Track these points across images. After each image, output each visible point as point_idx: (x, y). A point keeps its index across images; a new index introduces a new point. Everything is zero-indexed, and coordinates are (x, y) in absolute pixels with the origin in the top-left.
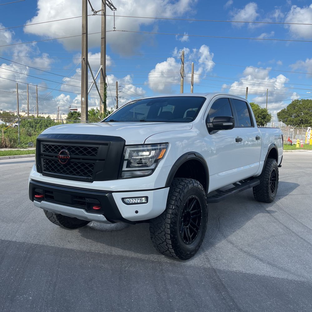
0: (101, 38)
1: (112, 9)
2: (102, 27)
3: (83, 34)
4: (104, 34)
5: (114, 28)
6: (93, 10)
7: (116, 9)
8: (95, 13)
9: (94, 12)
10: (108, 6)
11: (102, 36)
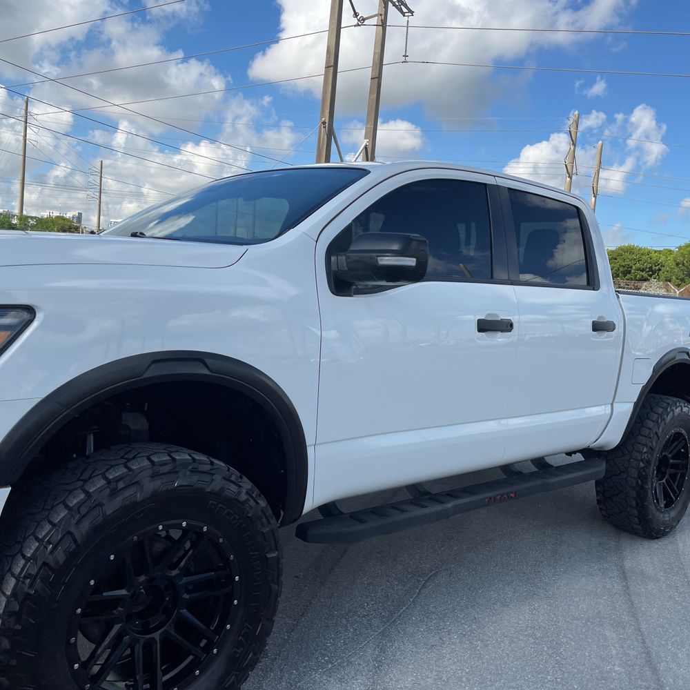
0: (372, 79)
1: (403, 14)
2: (375, 53)
3: (327, 67)
4: (378, 70)
5: (405, 56)
6: (356, 15)
7: (412, 12)
8: (362, 21)
9: (359, 20)
10: (394, 5)
11: (374, 74)
